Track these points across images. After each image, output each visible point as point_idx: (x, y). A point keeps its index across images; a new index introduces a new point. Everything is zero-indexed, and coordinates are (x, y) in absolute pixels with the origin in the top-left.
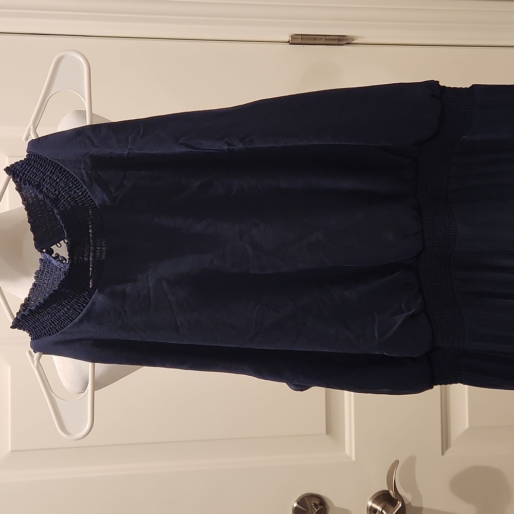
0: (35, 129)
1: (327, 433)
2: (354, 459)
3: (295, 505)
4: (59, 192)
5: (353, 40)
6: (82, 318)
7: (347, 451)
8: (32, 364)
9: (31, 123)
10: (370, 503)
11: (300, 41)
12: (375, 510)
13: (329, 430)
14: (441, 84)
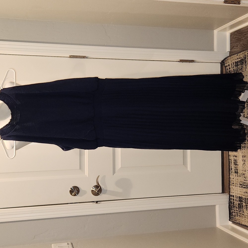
0: (2, 86)
1: (80, 169)
2: (88, 176)
3: (70, 190)
4: (9, 102)
6: (14, 131)
7: (86, 174)
9: (1, 85)
10: (92, 189)
11: (72, 57)
12: (93, 191)
13: (80, 168)
14: (99, 78)
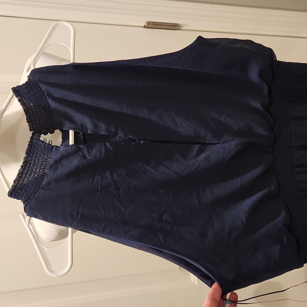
2: (196, 284)
5: (182, 27)
7: (192, 279)
8: (24, 223)
11: (152, 26)
